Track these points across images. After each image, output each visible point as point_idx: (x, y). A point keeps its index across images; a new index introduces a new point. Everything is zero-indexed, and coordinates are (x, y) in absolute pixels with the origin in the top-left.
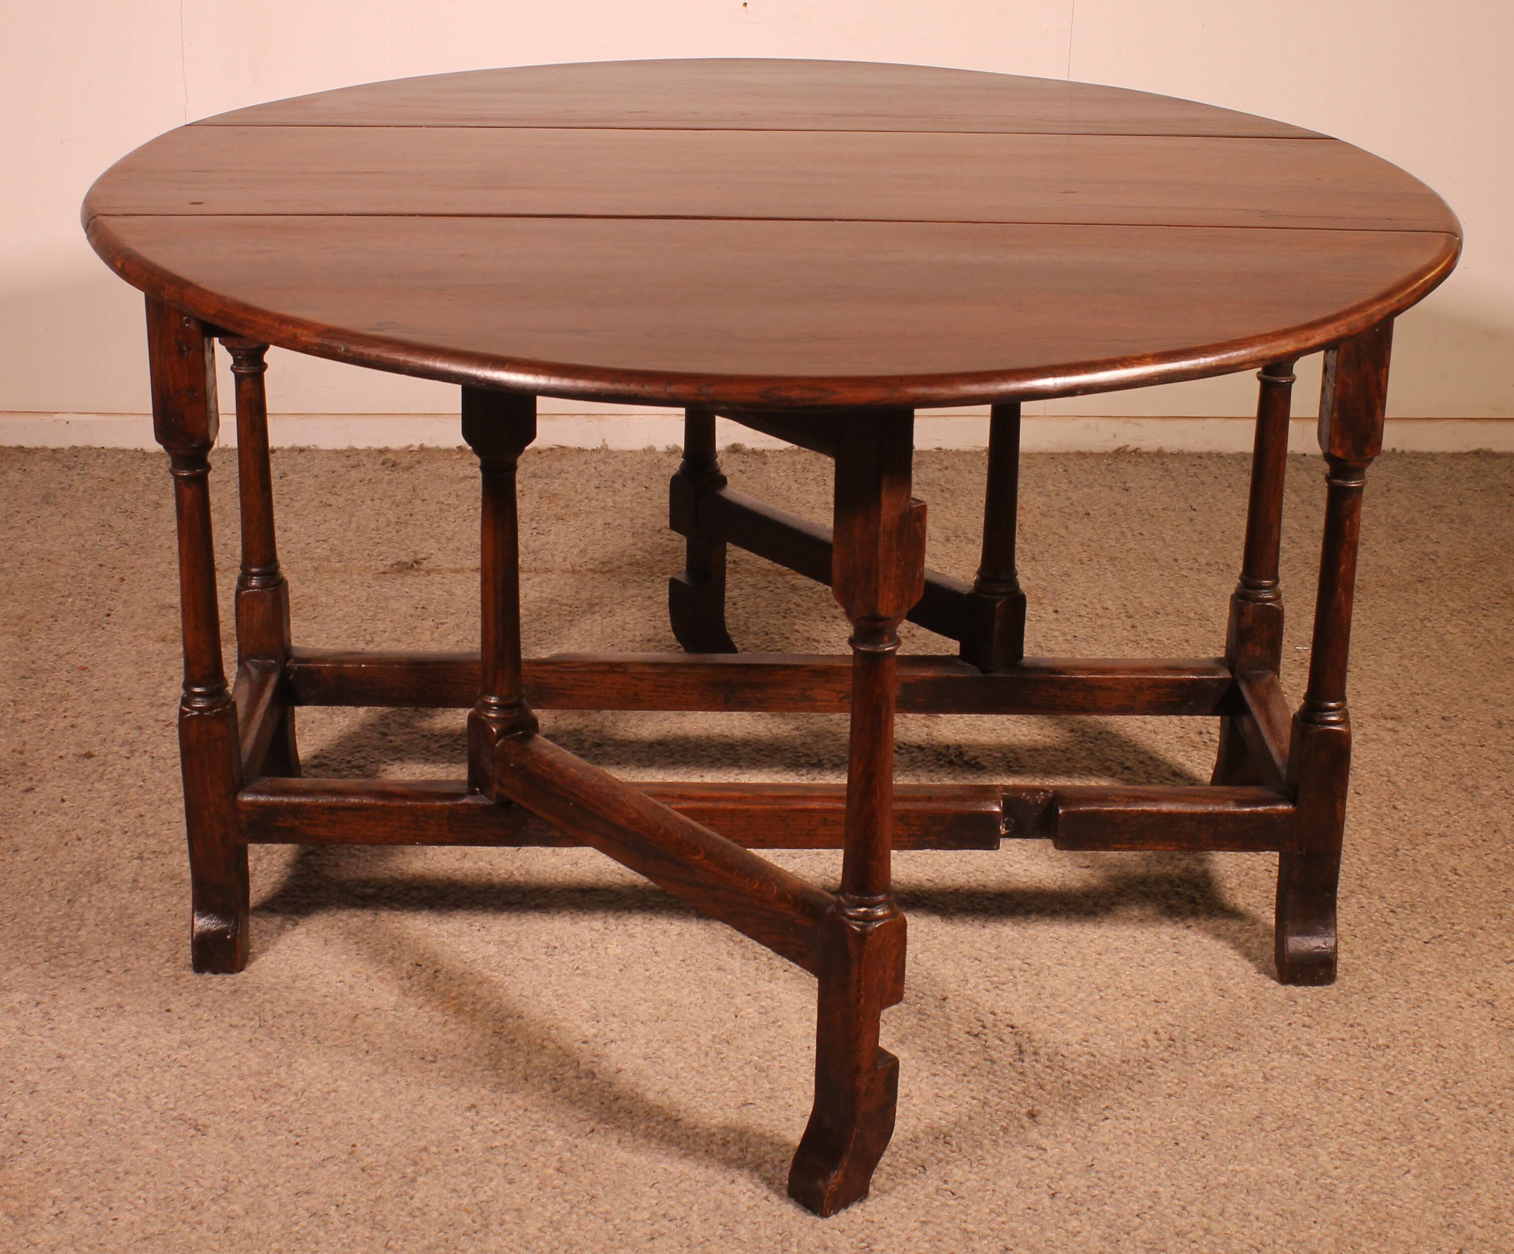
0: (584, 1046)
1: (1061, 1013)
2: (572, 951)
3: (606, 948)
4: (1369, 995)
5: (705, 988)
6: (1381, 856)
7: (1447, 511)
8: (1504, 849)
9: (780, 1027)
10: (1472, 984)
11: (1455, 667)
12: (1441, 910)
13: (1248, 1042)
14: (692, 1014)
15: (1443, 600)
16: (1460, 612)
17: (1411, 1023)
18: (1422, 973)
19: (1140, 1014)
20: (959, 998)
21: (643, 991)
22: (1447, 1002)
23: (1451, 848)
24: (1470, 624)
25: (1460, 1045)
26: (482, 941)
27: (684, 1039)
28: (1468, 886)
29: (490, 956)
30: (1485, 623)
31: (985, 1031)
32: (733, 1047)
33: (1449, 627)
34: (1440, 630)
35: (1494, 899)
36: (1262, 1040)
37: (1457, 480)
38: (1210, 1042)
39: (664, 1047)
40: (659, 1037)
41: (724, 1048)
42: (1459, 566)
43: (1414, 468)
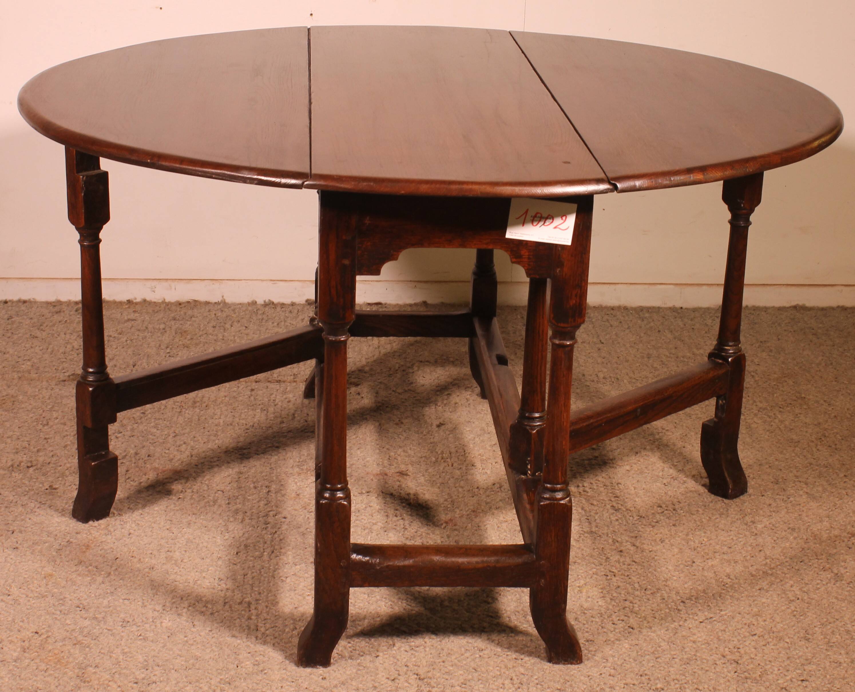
0: (135, 685)
1: (452, 666)
2: (139, 624)
3: (162, 623)
4: (657, 656)
5: (221, 648)
6: (682, 566)
7: (768, 344)
8: (764, 562)
9: (265, 673)
10: (727, 649)
11: (754, 444)
12: (715, 601)
13: (571, 686)
14: (209, 665)
15: (755, 402)
16: (765, 409)
17: (681, 674)
18: (694, 642)
19: (503, 667)
20: (386, 656)
21: (180, 650)
22: (708, 661)
23: (729, 561)
24: (770, 417)
25: (711, 688)
26: (82, 617)
27: (201, 681)
28: (736, 586)
29: (85, 627)
30: (779, 416)
31: (400, 677)
32: (233, 687)
33: (755, 419)
34: (749, 421)
35: (751, 594)
36: (581, 684)
37: (779, 325)
38: (546, 686)
39: (187, 686)
40: (185, 680)
41: (226, 687)
42: (770, 379)
43: (752, 317)
